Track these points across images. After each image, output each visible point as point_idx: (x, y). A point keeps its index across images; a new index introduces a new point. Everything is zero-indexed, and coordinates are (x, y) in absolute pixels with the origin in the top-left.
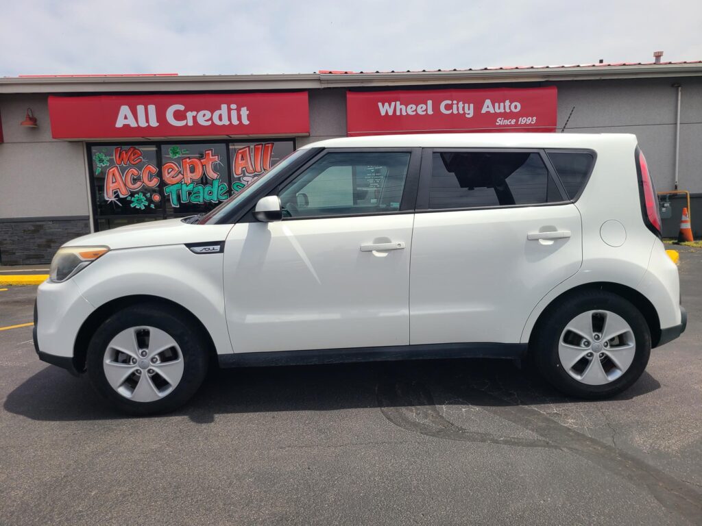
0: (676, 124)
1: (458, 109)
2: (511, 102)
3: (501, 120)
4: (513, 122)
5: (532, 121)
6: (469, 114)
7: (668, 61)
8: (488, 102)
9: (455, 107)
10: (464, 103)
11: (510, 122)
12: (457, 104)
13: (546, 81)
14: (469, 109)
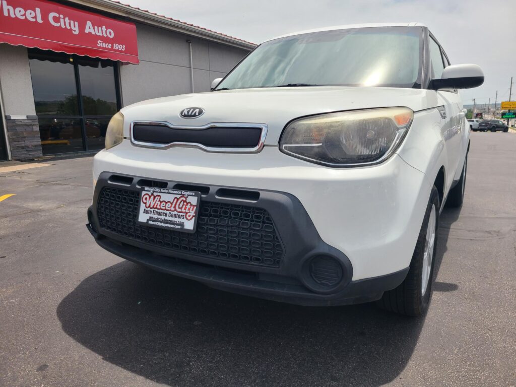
0: (190, 68)
1: (65, 25)
2: (107, 28)
3: (100, 43)
4: (110, 46)
5: (122, 48)
6: (75, 31)
7: (191, 24)
8: (89, 24)
9: (62, 20)
10: (69, 19)
11: (108, 46)
12: (64, 19)
13: (127, 17)
14: (75, 27)
